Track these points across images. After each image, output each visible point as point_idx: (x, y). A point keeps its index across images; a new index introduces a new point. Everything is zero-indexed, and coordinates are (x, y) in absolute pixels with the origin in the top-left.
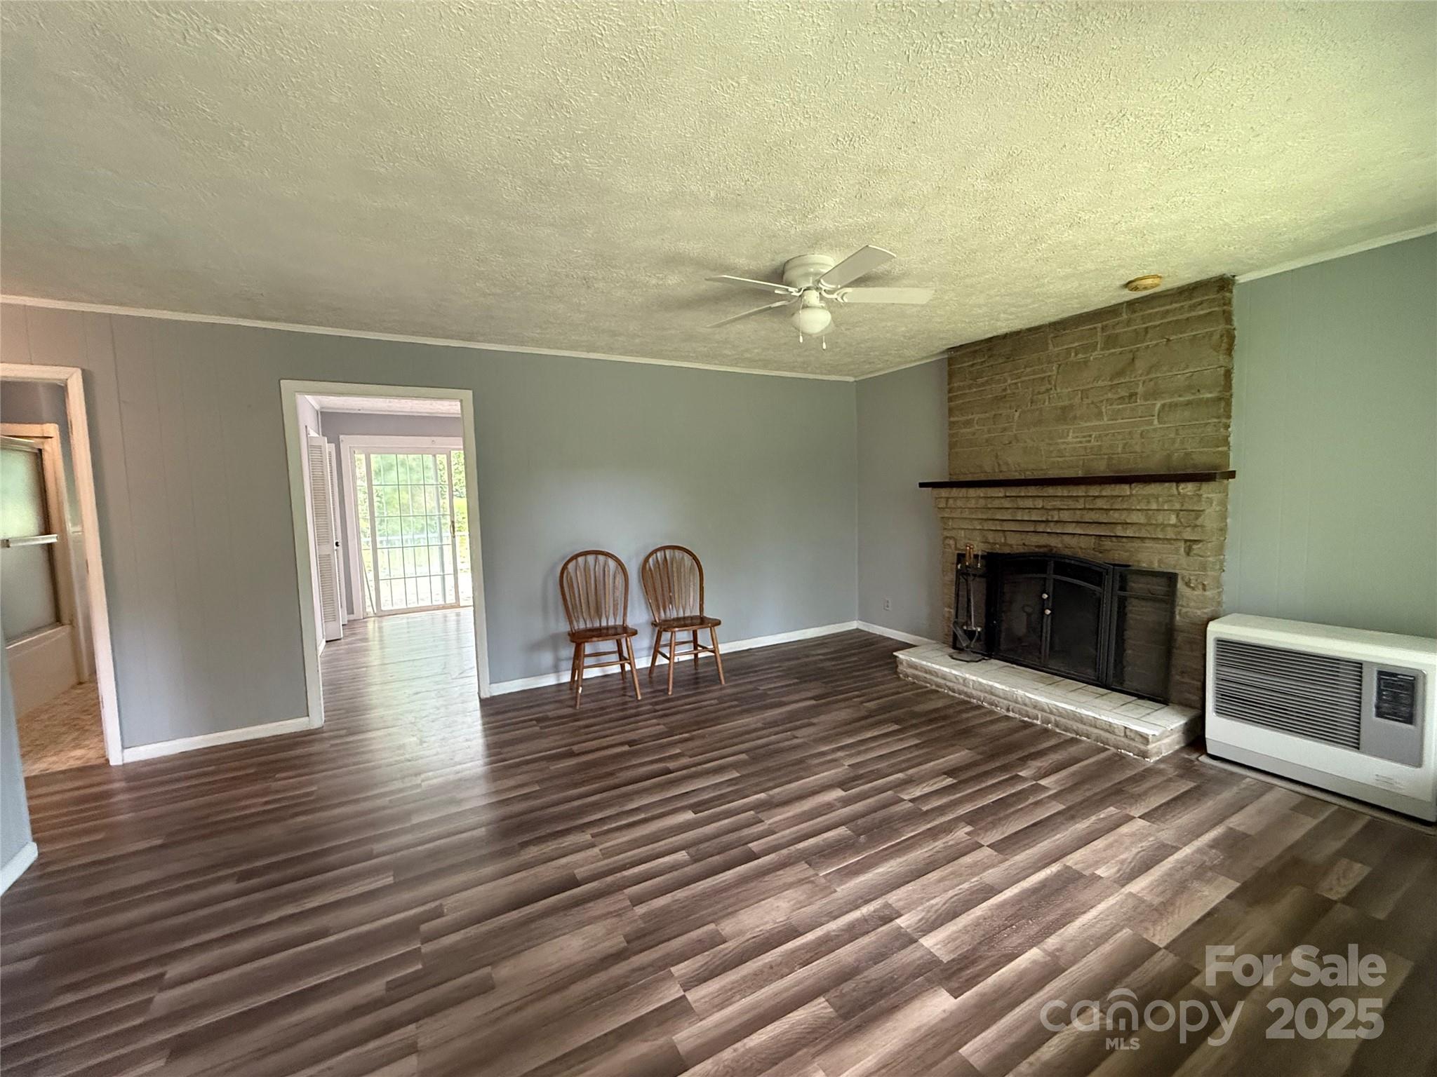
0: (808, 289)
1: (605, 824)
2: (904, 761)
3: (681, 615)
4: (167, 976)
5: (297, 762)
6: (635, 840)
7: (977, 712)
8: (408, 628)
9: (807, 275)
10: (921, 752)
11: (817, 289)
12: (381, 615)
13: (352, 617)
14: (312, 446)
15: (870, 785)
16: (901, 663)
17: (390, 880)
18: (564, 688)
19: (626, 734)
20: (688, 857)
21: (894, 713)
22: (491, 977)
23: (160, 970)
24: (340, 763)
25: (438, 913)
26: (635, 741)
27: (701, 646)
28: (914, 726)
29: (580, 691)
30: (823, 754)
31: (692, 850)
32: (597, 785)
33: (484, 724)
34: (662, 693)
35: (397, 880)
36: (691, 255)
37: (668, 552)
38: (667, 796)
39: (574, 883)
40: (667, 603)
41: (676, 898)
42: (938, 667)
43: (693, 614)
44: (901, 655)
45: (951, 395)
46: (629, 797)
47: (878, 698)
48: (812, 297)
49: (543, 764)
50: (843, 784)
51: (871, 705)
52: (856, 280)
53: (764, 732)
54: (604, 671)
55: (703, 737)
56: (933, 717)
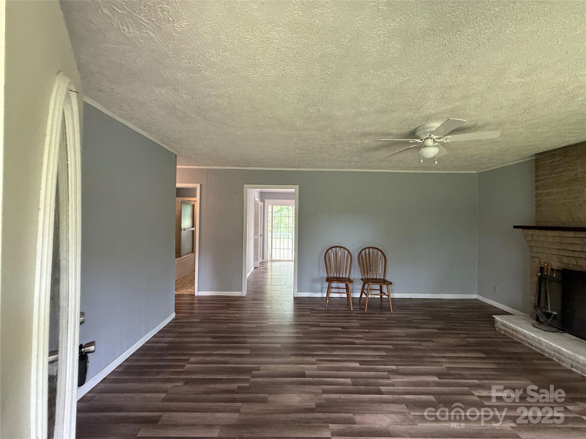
0: (427, 138)
1: (322, 357)
2: (480, 375)
3: (375, 277)
4: (190, 360)
5: (236, 306)
6: (331, 367)
7: (546, 362)
8: (280, 267)
9: (426, 133)
10: (495, 373)
11: (431, 138)
12: (272, 261)
13: (263, 260)
14: (256, 203)
15: (454, 380)
16: (497, 322)
17: (248, 353)
18: (323, 299)
19: (342, 323)
20: (351, 382)
21: (485, 348)
22: (267, 399)
23: (189, 358)
24: (246, 309)
25: (258, 369)
26: (344, 327)
27: (383, 293)
28: (494, 358)
29: (328, 302)
30: (434, 357)
31: (354, 380)
32: (324, 341)
33: (294, 307)
34: (362, 310)
35: (251, 353)
36: (371, 132)
37: (371, 250)
38: (351, 354)
39: (304, 375)
40: (368, 271)
41: (340, 397)
42: (521, 329)
43: (381, 278)
44: (497, 318)
45: (537, 179)
46: (334, 349)
47: (477, 338)
48: (430, 142)
49: (307, 327)
50: (439, 375)
51: (471, 340)
52: (451, 132)
53: (404, 338)
54: (340, 296)
55: (374, 333)
56: (510, 356)
